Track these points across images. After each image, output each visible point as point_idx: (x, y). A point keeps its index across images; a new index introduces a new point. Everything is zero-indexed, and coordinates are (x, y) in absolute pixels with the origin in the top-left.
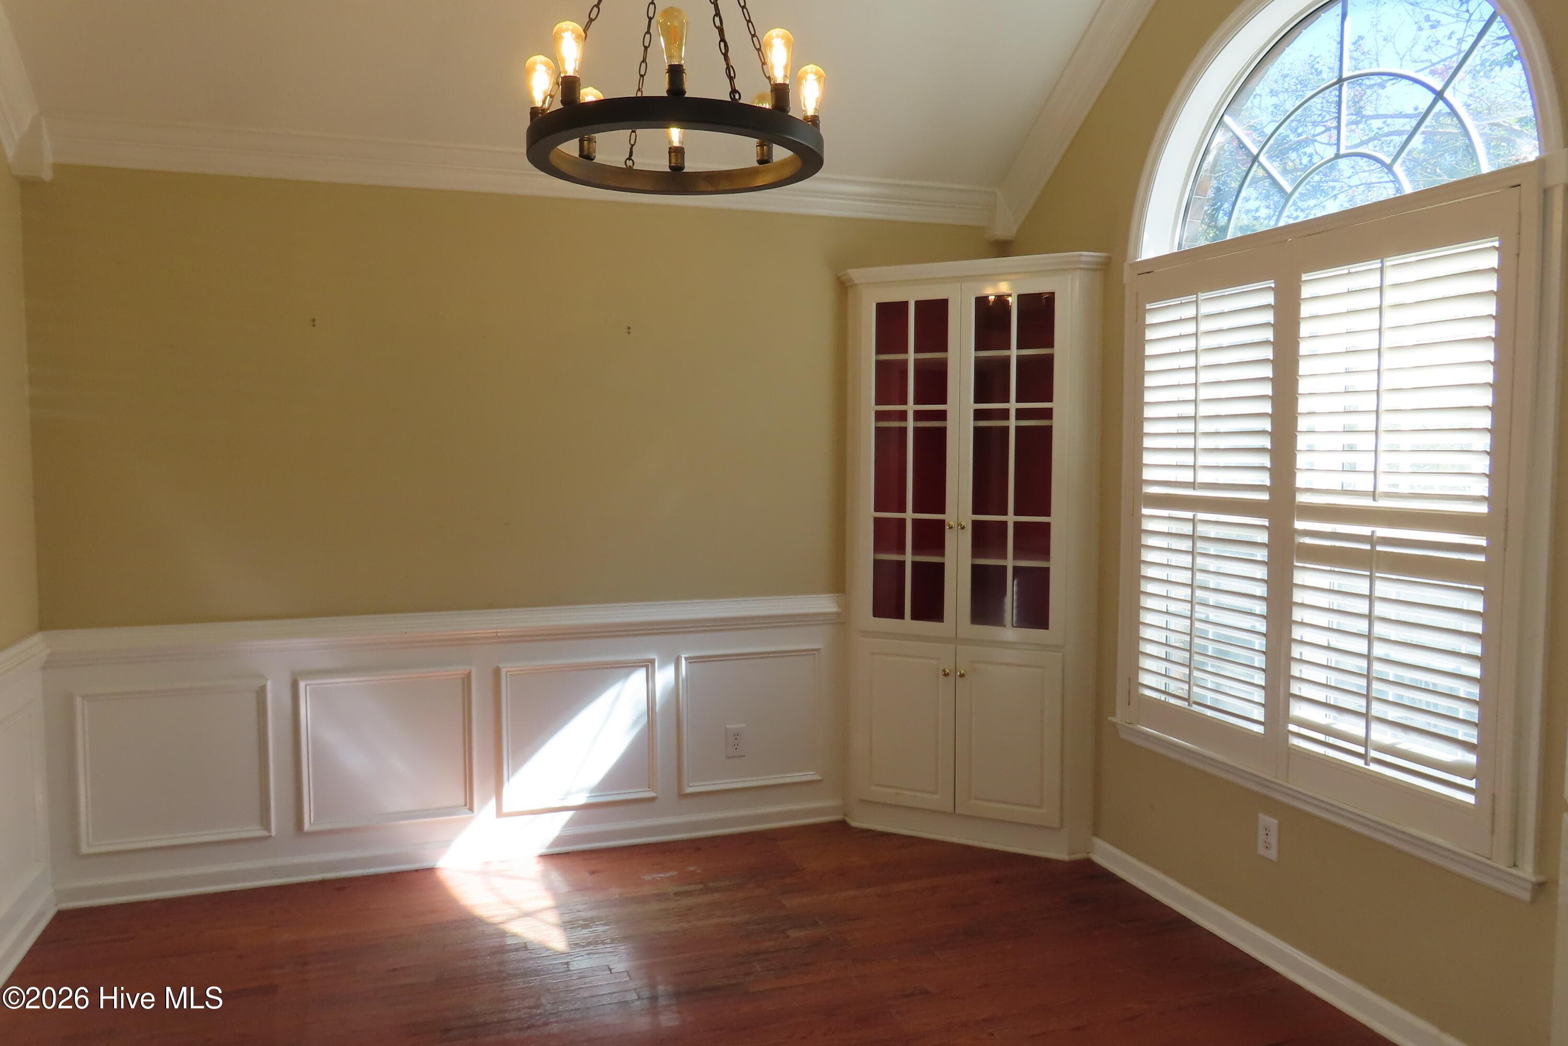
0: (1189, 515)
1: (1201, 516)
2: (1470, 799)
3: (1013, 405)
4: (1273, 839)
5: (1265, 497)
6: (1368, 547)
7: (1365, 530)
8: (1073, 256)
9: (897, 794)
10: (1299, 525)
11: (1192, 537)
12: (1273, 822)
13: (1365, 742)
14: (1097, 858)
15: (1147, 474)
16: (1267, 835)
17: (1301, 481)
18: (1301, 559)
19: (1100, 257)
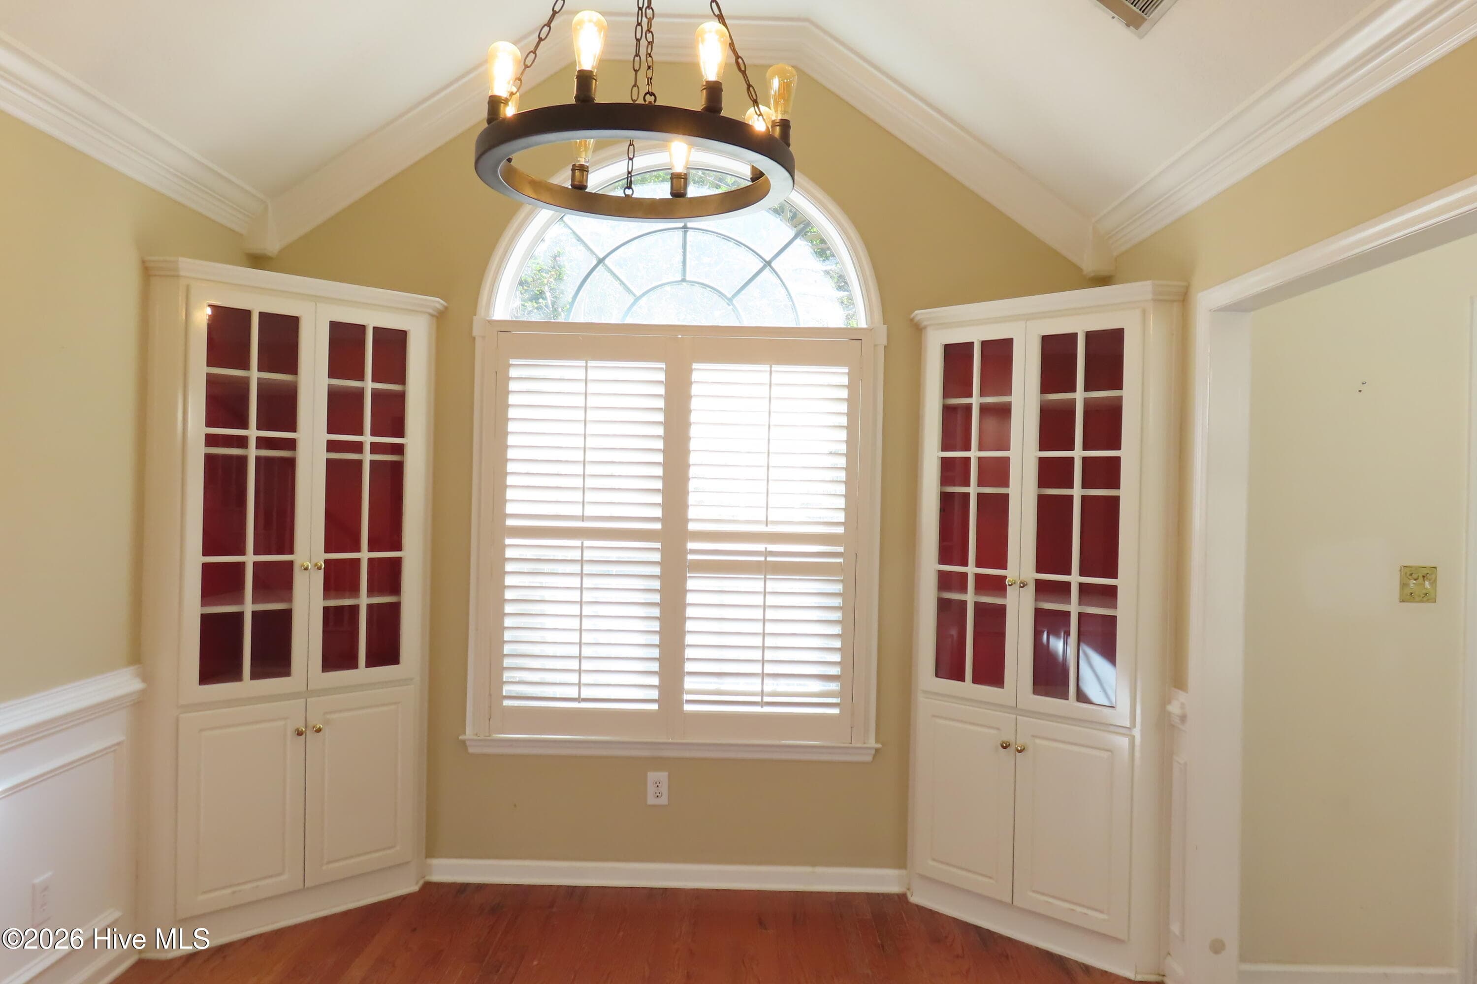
0: (578, 543)
1: (587, 543)
2: (836, 711)
3: (367, 439)
4: (664, 789)
5: (658, 526)
6: (762, 559)
7: (760, 547)
8: (426, 300)
9: (234, 893)
10: (691, 546)
11: (582, 562)
12: (662, 776)
13: (762, 694)
14: (436, 878)
15: (510, 509)
16: (658, 786)
17: (692, 513)
18: (691, 571)
19: (442, 304)
